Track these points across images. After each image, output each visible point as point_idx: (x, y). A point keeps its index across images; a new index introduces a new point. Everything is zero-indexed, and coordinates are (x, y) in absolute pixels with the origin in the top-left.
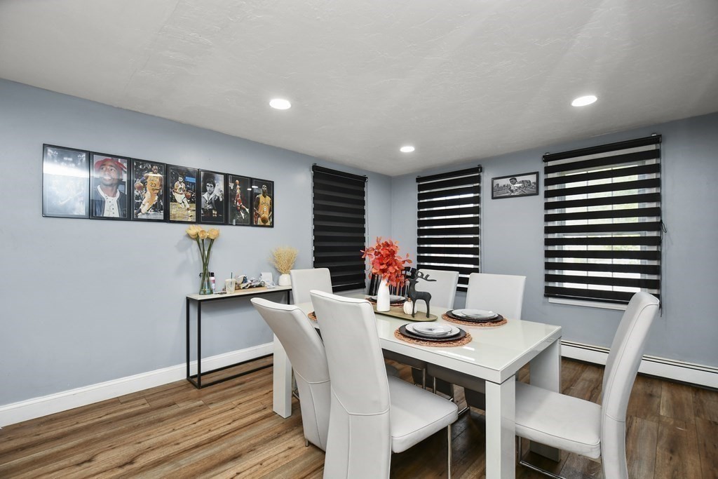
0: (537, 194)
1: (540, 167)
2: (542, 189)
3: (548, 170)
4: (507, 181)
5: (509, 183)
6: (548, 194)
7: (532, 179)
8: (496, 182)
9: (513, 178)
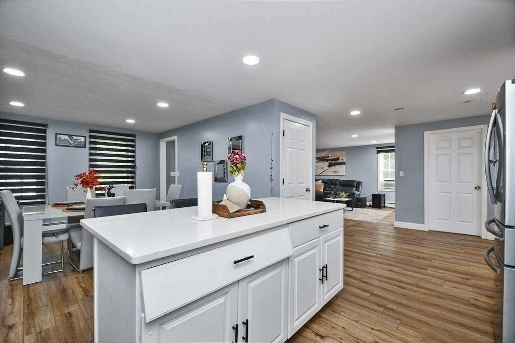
0: (85, 147)
1: (87, 135)
2: (88, 145)
3: (91, 137)
4: (66, 137)
5: (68, 138)
6: (91, 149)
7: (83, 139)
8: (59, 136)
9: (71, 136)
